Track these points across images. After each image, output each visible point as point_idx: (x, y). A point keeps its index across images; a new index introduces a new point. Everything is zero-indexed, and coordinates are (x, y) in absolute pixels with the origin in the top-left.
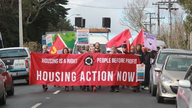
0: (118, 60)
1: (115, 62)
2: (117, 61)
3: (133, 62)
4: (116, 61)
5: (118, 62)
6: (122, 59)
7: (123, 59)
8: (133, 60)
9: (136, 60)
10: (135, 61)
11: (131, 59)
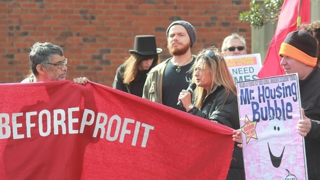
0: (34, 119)
1: (17, 136)
2: (29, 125)
3: (129, 138)
4: (22, 131)
5: (35, 130)
6: (56, 112)
7: (62, 112)
8: (131, 127)
9: (148, 128)
10: (142, 130)
11: (116, 117)
